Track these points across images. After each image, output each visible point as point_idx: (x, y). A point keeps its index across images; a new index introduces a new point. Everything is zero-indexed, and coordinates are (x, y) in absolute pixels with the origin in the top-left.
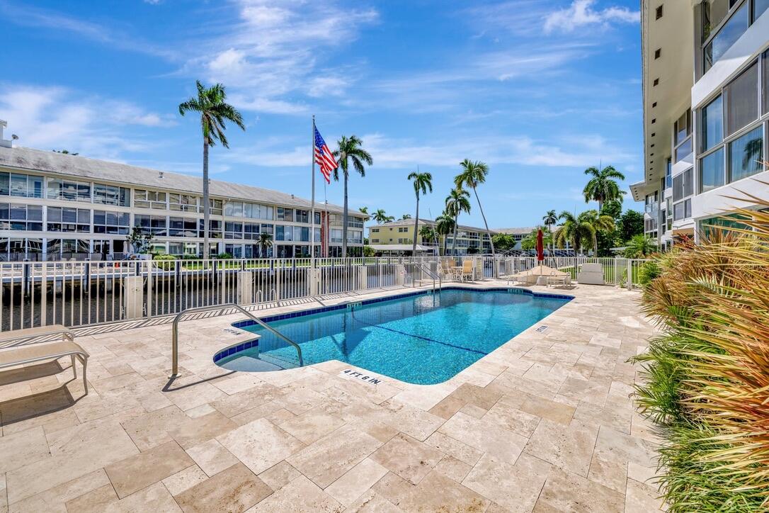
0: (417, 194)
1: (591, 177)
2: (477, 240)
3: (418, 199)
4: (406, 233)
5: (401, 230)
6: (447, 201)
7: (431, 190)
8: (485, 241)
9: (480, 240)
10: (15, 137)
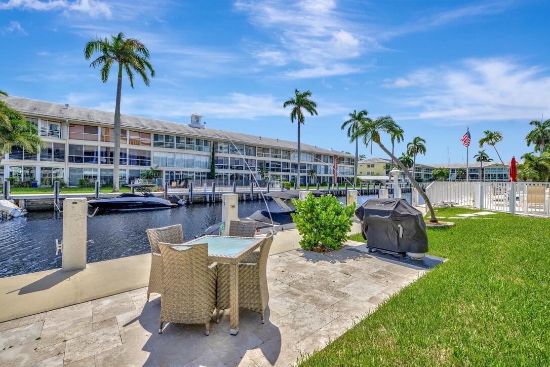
0: (393, 142)
1: (534, 127)
2: (421, 172)
3: (393, 146)
4: (373, 168)
5: (369, 166)
6: (408, 145)
7: (403, 140)
8: (426, 173)
9: (422, 173)
10: (205, 123)
